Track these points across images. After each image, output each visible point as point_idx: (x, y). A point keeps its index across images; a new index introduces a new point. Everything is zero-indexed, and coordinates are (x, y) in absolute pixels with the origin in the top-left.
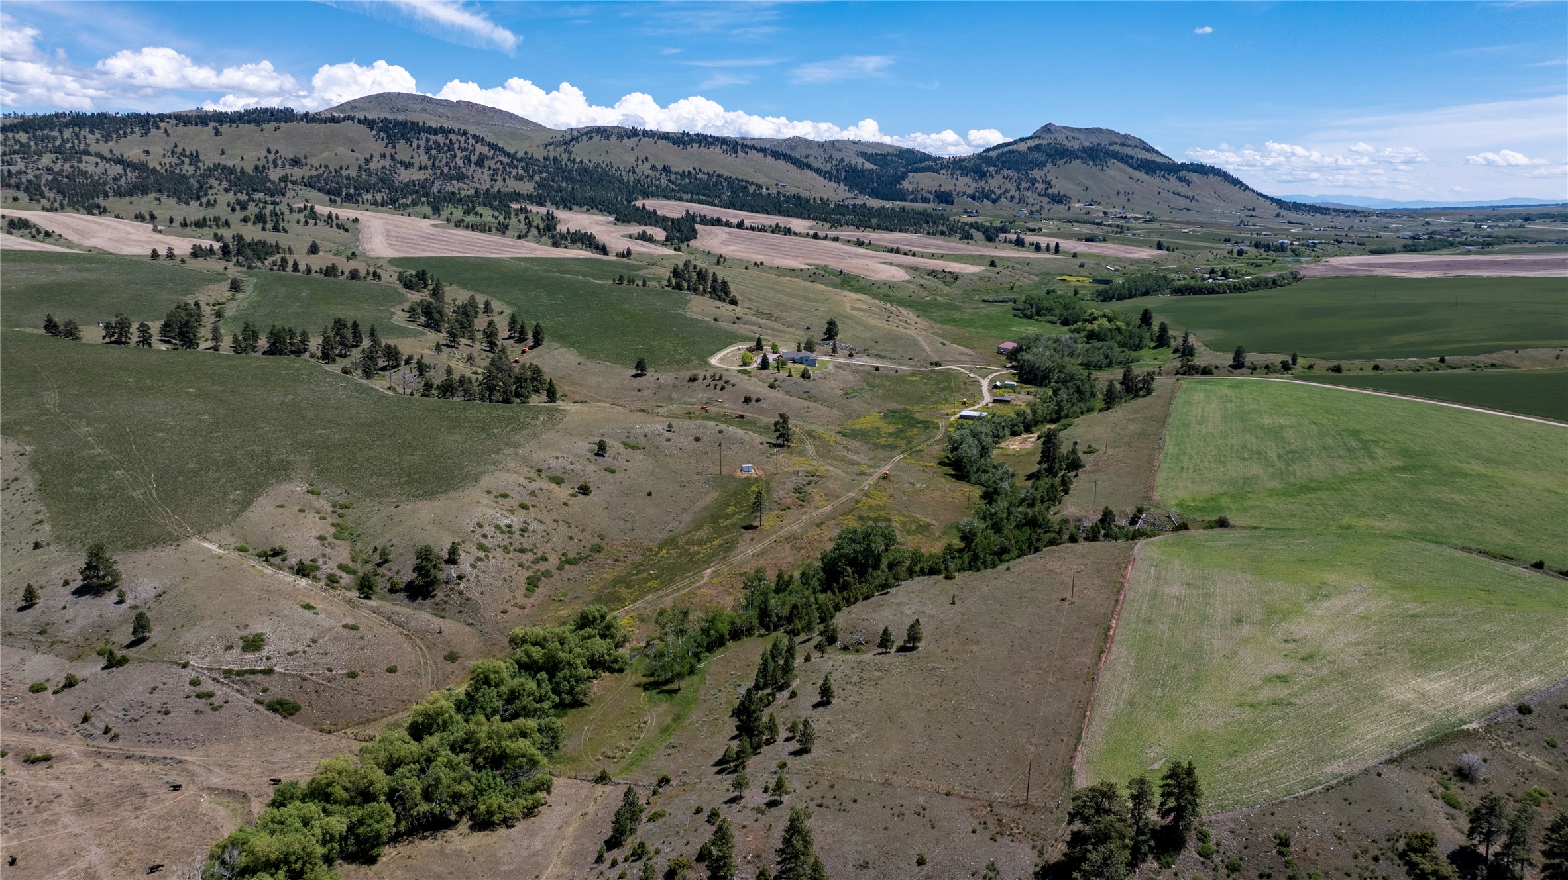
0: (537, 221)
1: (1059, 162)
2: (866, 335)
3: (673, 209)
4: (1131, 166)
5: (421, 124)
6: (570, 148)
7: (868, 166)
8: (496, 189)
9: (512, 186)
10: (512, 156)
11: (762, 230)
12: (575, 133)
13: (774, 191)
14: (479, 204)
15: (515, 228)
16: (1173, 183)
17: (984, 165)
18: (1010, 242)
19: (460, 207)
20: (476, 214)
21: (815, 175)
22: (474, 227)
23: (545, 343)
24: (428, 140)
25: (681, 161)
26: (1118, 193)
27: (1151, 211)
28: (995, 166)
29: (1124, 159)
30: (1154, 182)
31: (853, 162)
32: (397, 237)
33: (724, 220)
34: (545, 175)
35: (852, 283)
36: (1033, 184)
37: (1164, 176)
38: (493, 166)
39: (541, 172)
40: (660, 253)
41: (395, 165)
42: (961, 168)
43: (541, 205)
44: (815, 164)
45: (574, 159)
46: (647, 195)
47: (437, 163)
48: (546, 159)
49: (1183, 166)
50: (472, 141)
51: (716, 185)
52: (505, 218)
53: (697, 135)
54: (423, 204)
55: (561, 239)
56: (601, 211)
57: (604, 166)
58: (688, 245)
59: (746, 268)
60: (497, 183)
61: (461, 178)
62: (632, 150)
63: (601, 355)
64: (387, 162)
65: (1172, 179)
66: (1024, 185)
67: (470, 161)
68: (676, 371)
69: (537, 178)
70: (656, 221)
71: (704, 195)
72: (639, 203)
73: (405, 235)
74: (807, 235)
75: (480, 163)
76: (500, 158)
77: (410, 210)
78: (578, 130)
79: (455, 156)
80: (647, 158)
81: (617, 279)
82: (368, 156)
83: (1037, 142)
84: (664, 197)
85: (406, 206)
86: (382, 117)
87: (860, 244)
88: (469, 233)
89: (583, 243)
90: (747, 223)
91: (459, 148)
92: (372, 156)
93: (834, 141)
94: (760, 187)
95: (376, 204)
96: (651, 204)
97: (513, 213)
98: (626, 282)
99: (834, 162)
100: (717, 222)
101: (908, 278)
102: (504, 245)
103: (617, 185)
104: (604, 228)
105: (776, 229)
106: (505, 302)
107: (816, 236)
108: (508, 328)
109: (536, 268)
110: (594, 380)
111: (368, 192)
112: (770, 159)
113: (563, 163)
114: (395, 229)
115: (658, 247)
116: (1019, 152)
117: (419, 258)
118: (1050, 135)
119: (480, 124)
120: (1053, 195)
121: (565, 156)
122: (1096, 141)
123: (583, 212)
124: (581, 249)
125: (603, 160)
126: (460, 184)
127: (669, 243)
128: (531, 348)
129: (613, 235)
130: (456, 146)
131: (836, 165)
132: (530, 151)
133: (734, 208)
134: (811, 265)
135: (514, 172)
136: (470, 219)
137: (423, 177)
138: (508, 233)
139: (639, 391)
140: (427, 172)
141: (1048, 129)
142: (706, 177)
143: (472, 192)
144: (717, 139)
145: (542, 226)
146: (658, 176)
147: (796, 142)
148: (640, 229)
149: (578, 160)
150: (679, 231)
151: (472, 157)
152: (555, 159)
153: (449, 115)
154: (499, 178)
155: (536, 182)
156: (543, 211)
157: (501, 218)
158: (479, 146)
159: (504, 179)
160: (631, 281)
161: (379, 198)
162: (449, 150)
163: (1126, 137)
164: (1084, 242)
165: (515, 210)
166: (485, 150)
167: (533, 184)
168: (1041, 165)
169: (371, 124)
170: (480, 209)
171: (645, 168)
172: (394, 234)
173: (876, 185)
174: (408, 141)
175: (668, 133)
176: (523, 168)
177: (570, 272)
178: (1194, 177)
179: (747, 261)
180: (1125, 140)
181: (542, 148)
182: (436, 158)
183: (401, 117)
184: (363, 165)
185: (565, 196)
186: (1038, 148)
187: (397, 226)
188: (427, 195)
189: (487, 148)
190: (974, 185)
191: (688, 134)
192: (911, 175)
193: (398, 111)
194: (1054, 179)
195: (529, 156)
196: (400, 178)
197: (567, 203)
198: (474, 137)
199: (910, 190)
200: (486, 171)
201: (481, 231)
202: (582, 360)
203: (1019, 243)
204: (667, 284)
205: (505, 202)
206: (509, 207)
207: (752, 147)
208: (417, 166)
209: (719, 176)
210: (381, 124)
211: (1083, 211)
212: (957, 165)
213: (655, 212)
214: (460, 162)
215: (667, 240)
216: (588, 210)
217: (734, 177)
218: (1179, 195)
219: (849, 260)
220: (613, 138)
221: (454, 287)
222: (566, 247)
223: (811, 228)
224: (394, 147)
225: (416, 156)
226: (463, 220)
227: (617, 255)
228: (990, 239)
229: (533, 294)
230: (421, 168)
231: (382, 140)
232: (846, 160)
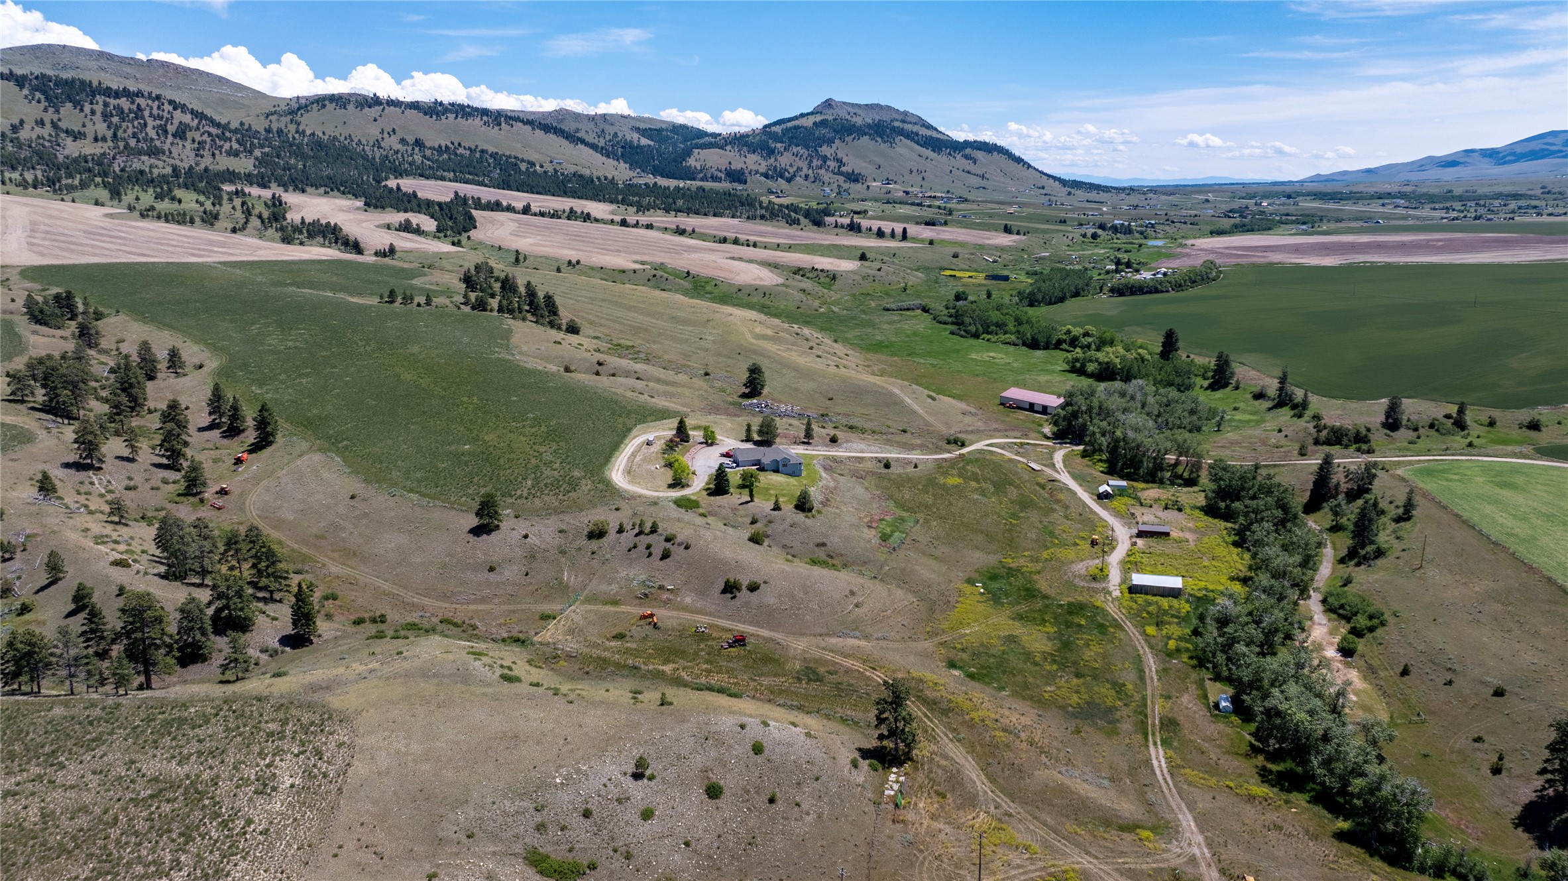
0: (259, 208)
1: (849, 139)
2: (807, 386)
3: (439, 191)
4: (918, 143)
5: (95, 84)
6: (298, 118)
7: (645, 141)
8: (202, 166)
9: (224, 163)
10: (225, 127)
11: (555, 215)
12: (303, 102)
13: (550, 169)
14: (179, 186)
15: (229, 217)
16: (960, 161)
17: (770, 141)
18: (842, 227)
19: (151, 190)
20: (173, 199)
21: (591, 151)
22: (168, 218)
23: (280, 439)
24: (106, 105)
25: (435, 135)
26: (911, 172)
27: (951, 191)
28: (782, 142)
29: (911, 136)
30: (941, 160)
31: (628, 138)
32: (47, 232)
33: (505, 204)
34: (267, 150)
35: (708, 288)
36: (825, 162)
37: (950, 154)
38: (198, 138)
39: (262, 146)
40: (436, 250)
41: (57, 135)
42: (746, 144)
43: (264, 186)
44: (590, 138)
45: (304, 132)
46: (399, 174)
47: (120, 133)
48: (268, 131)
49: (967, 144)
50: (167, 107)
51: (480, 161)
52: (214, 204)
53: (453, 105)
54: (97, 185)
55: (294, 232)
56: (344, 193)
57: (342, 139)
58: (469, 238)
59: (559, 270)
60: (204, 160)
61: (154, 152)
62: (375, 120)
63: (396, 474)
64: (47, 131)
65: (959, 157)
66: (816, 163)
67: (166, 132)
68: (558, 511)
69: (257, 153)
70: (419, 205)
71: (470, 173)
72: (392, 183)
73: (61, 230)
74: (612, 221)
75: (181, 134)
76: (207, 128)
77: (77, 194)
78: (307, 98)
79: (145, 125)
80: (394, 130)
81: (386, 294)
82: (16, 121)
83: (819, 118)
84: (421, 175)
85: (71, 188)
86: (37, 72)
87: (681, 232)
88: (161, 226)
89: (324, 237)
90: (535, 208)
91: (151, 115)
92: (22, 122)
93: (605, 115)
94: (532, 164)
95: (24, 184)
96: (407, 184)
97: (225, 197)
98: (399, 300)
99: (608, 138)
100: (496, 206)
101: (780, 281)
102: (211, 243)
103: (360, 161)
104: (351, 216)
105: (572, 215)
106: (207, 345)
107: (624, 223)
108: (207, 409)
109: (260, 278)
110: (391, 542)
111: (14, 168)
112: (539, 133)
113: (290, 136)
114: (47, 221)
115: (429, 241)
116: (806, 128)
117: (74, 266)
118: (832, 111)
119: (180, 88)
120: (848, 173)
121: (292, 128)
122: (877, 118)
123: (319, 195)
124: (323, 245)
125: (341, 132)
126: (153, 161)
127: (442, 235)
128: (255, 448)
129: (364, 224)
130: (146, 113)
131: (610, 141)
132: (247, 121)
133: (510, 188)
134: (643, 263)
135: (227, 146)
136: (165, 206)
137: (99, 151)
138: (218, 224)
139: (491, 569)
140: (106, 145)
141: (828, 104)
142: (468, 152)
143: (169, 170)
144: (477, 109)
145: (266, 215)
146: (410, 152)
147: (561, 114)
148: (400, 217)
149: (308, 132)
150: (451, 218)
151: (169, 127)
152: (280, 132)
153: (138, 76)
154: (206, 153)
155: (256, 159)
156: (267, 194)
157: (208, 205)
158: (178, 114)
159: (213, 155)
160: (408, 299)
161: (29, 177)
162: (137, 118)
163: (905, 113)
164: (923, 226)
165: (228, 193)
166: (187, 118)
167: (252, 161)
168: (830, 142)
169: (20, 81)
170: (178, 193)
171: (393, 142)
172: (43, 228)
173: (656, 162)
174: (77, 104)
175: (418, 102)
176: (238, 141)
177: (312, 285)
178: (979, 155)
179: (557, 260)
180: (905, 116)
181: (262, 118)
182: (117, 128)
183: (65, 75)
184: (9, 133)
185: (295, 175)
186: (823, 123)
187: (51, 217)
188: (105, 174)
189: (189, 116)
190: (764, 164)
191: (441, 104)
192: (696, 151)
193: (64, 68)
194: (844, 156)
195: (246, 127)
196: (66, 152)
197: (299, 184)
198: (171, 102)
199: (699, 168)
200: (188, 144)
201: (179, 223)
202: (356, 486)
203: (854, 228)
204: (463, 300)
205: (215, 183)
206: (220, 189)
207: (517, 119)
208: (90, 137)
209: (482, 151)
210: (35, 82)
211: (884, 191)
212: (740, 141)
213: (415, 195)
214: (152, 133)
215: (439, 230)
216: (326, 193)
217: (500, 153)
218: (969, 172)
219: (686, 255)
220: (351, 107)
221: (122, 317)
222: (301, 243)
223: (613, 213)
224: (57, 111)
225: (89, 124)
226: (152, 208)
227: (376, 254)
228: (818, 223)
229: (255, 329)
230: (96, 140)
231: (39, 102)
232: (620, 135)
